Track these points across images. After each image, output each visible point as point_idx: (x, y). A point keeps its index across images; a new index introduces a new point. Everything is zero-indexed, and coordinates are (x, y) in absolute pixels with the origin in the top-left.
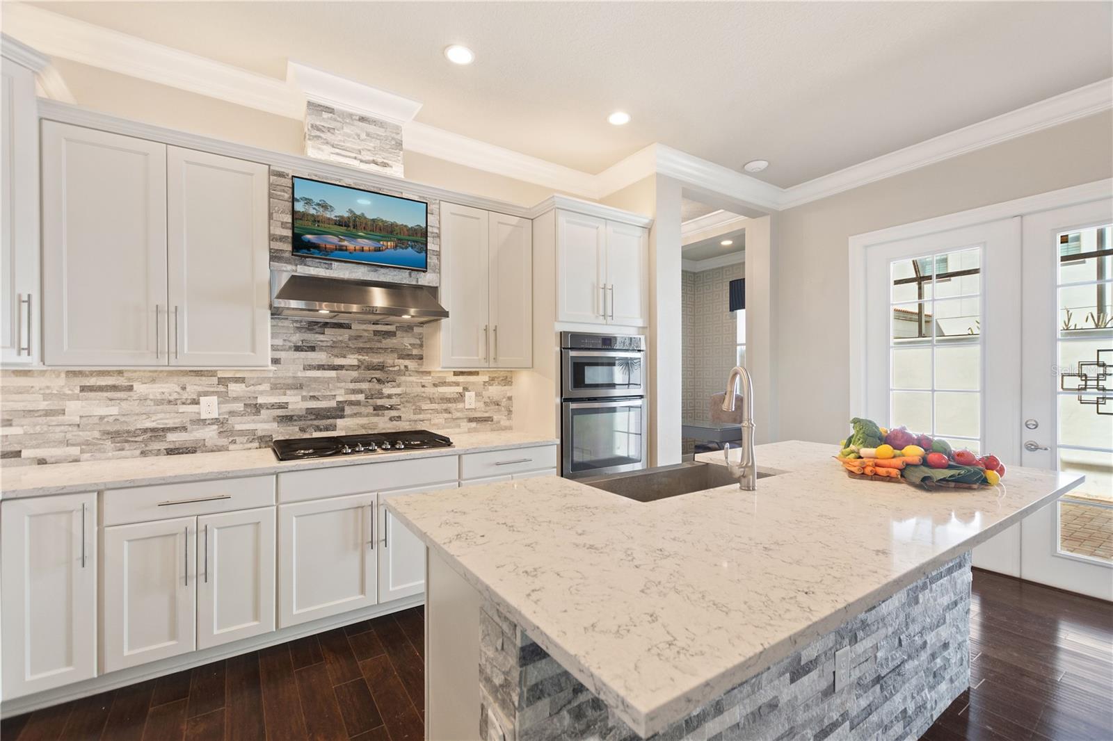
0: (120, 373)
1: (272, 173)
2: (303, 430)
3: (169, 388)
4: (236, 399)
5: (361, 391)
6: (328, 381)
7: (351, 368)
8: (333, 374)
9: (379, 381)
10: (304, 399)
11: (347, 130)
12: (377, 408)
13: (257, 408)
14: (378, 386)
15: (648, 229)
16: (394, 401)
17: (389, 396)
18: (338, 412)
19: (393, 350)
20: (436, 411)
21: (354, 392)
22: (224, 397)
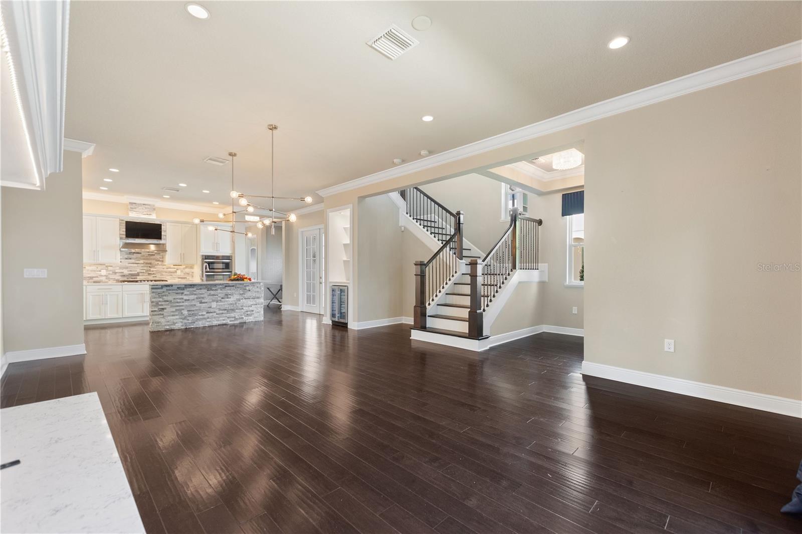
1: (120, 220)
2: (128, 279)
3: (94, 268)
4: (110, 271)
5: (144, 270)
6: (135, 267)
7: (142, 263)
8: (136, 265)
9: (150, 267)
10: (128, 271)
11: (140, 207)
12: (149, 274)
13: (116, 273)
17: (153, 271)
18: (138, 274)
21: (142, 270)
22: (107, 270)
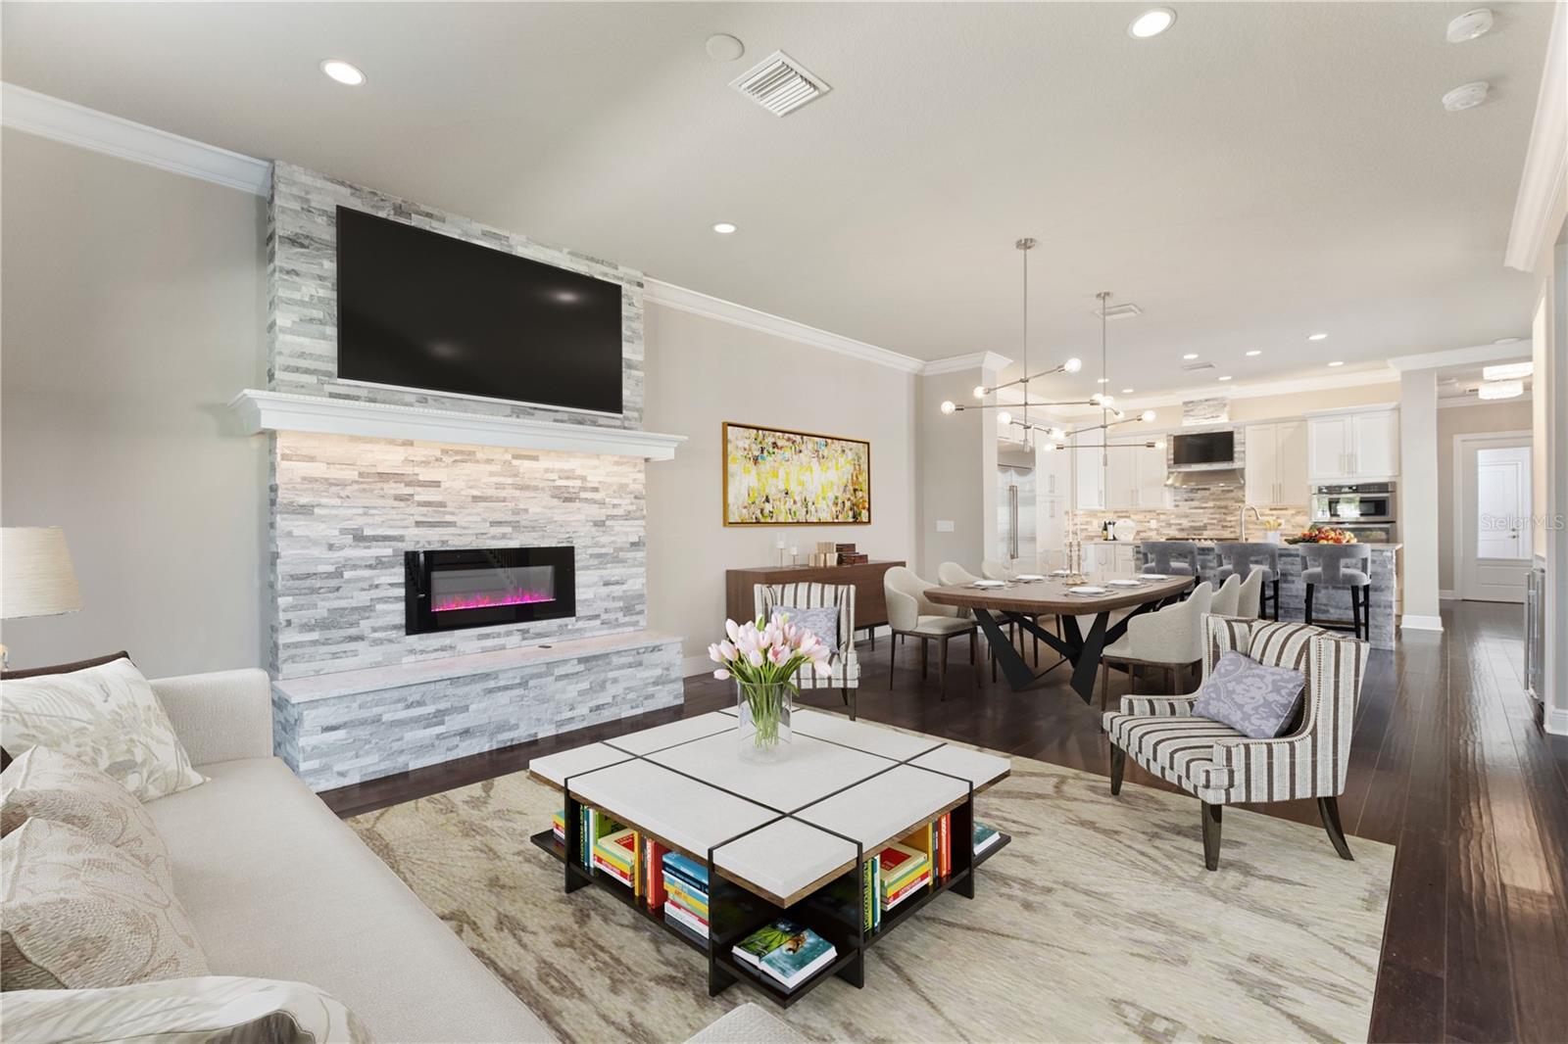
0: (1126, 512)
3: (1140, 517)
5: (1215, 519)
6: (1199, 514)
7: (1210, 508)
8: (1201, 511)
9: (1225, 514)
10: (1189, 522)
11: (1200, 407)
12: (1223, 527)
13: (1170, 525)
14: (1224, 516)
15: (1398, 409)
16: (1233, 523)
17: (1230, 521)
18: (1205, 528)
19: (1233, 499)
20: (1257, 529)
21: (1211, 519)
22: (1158, 521)
